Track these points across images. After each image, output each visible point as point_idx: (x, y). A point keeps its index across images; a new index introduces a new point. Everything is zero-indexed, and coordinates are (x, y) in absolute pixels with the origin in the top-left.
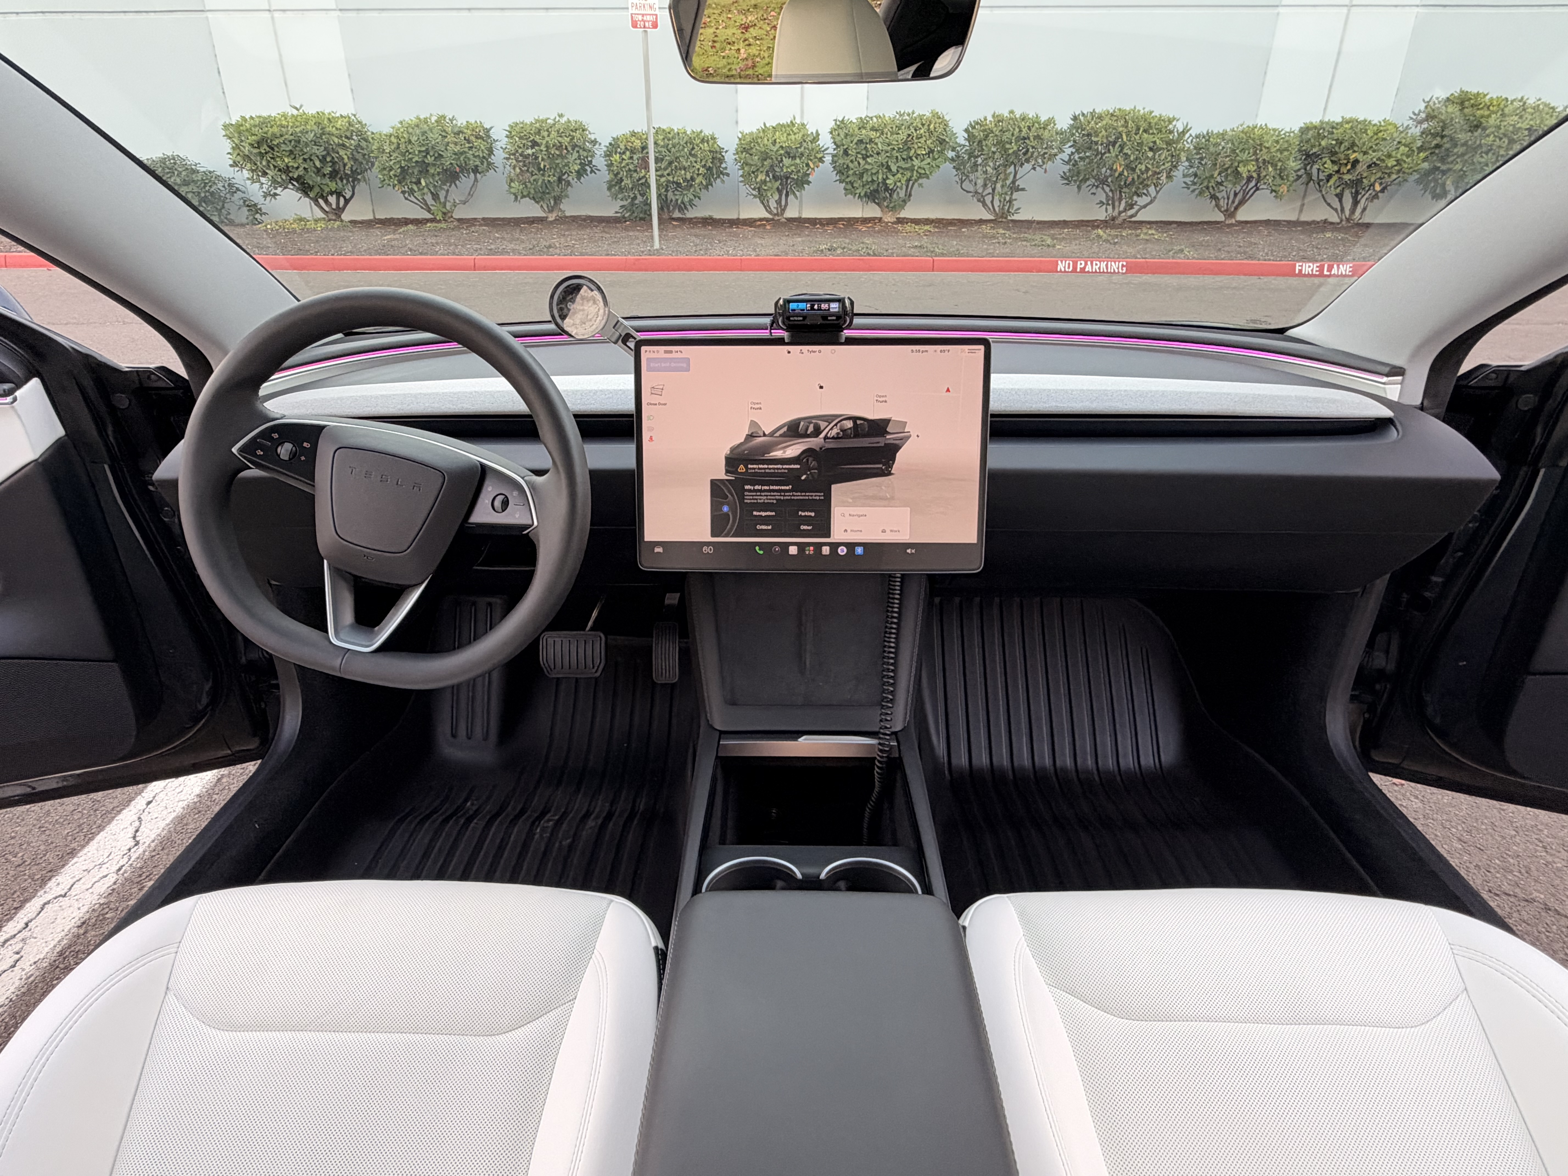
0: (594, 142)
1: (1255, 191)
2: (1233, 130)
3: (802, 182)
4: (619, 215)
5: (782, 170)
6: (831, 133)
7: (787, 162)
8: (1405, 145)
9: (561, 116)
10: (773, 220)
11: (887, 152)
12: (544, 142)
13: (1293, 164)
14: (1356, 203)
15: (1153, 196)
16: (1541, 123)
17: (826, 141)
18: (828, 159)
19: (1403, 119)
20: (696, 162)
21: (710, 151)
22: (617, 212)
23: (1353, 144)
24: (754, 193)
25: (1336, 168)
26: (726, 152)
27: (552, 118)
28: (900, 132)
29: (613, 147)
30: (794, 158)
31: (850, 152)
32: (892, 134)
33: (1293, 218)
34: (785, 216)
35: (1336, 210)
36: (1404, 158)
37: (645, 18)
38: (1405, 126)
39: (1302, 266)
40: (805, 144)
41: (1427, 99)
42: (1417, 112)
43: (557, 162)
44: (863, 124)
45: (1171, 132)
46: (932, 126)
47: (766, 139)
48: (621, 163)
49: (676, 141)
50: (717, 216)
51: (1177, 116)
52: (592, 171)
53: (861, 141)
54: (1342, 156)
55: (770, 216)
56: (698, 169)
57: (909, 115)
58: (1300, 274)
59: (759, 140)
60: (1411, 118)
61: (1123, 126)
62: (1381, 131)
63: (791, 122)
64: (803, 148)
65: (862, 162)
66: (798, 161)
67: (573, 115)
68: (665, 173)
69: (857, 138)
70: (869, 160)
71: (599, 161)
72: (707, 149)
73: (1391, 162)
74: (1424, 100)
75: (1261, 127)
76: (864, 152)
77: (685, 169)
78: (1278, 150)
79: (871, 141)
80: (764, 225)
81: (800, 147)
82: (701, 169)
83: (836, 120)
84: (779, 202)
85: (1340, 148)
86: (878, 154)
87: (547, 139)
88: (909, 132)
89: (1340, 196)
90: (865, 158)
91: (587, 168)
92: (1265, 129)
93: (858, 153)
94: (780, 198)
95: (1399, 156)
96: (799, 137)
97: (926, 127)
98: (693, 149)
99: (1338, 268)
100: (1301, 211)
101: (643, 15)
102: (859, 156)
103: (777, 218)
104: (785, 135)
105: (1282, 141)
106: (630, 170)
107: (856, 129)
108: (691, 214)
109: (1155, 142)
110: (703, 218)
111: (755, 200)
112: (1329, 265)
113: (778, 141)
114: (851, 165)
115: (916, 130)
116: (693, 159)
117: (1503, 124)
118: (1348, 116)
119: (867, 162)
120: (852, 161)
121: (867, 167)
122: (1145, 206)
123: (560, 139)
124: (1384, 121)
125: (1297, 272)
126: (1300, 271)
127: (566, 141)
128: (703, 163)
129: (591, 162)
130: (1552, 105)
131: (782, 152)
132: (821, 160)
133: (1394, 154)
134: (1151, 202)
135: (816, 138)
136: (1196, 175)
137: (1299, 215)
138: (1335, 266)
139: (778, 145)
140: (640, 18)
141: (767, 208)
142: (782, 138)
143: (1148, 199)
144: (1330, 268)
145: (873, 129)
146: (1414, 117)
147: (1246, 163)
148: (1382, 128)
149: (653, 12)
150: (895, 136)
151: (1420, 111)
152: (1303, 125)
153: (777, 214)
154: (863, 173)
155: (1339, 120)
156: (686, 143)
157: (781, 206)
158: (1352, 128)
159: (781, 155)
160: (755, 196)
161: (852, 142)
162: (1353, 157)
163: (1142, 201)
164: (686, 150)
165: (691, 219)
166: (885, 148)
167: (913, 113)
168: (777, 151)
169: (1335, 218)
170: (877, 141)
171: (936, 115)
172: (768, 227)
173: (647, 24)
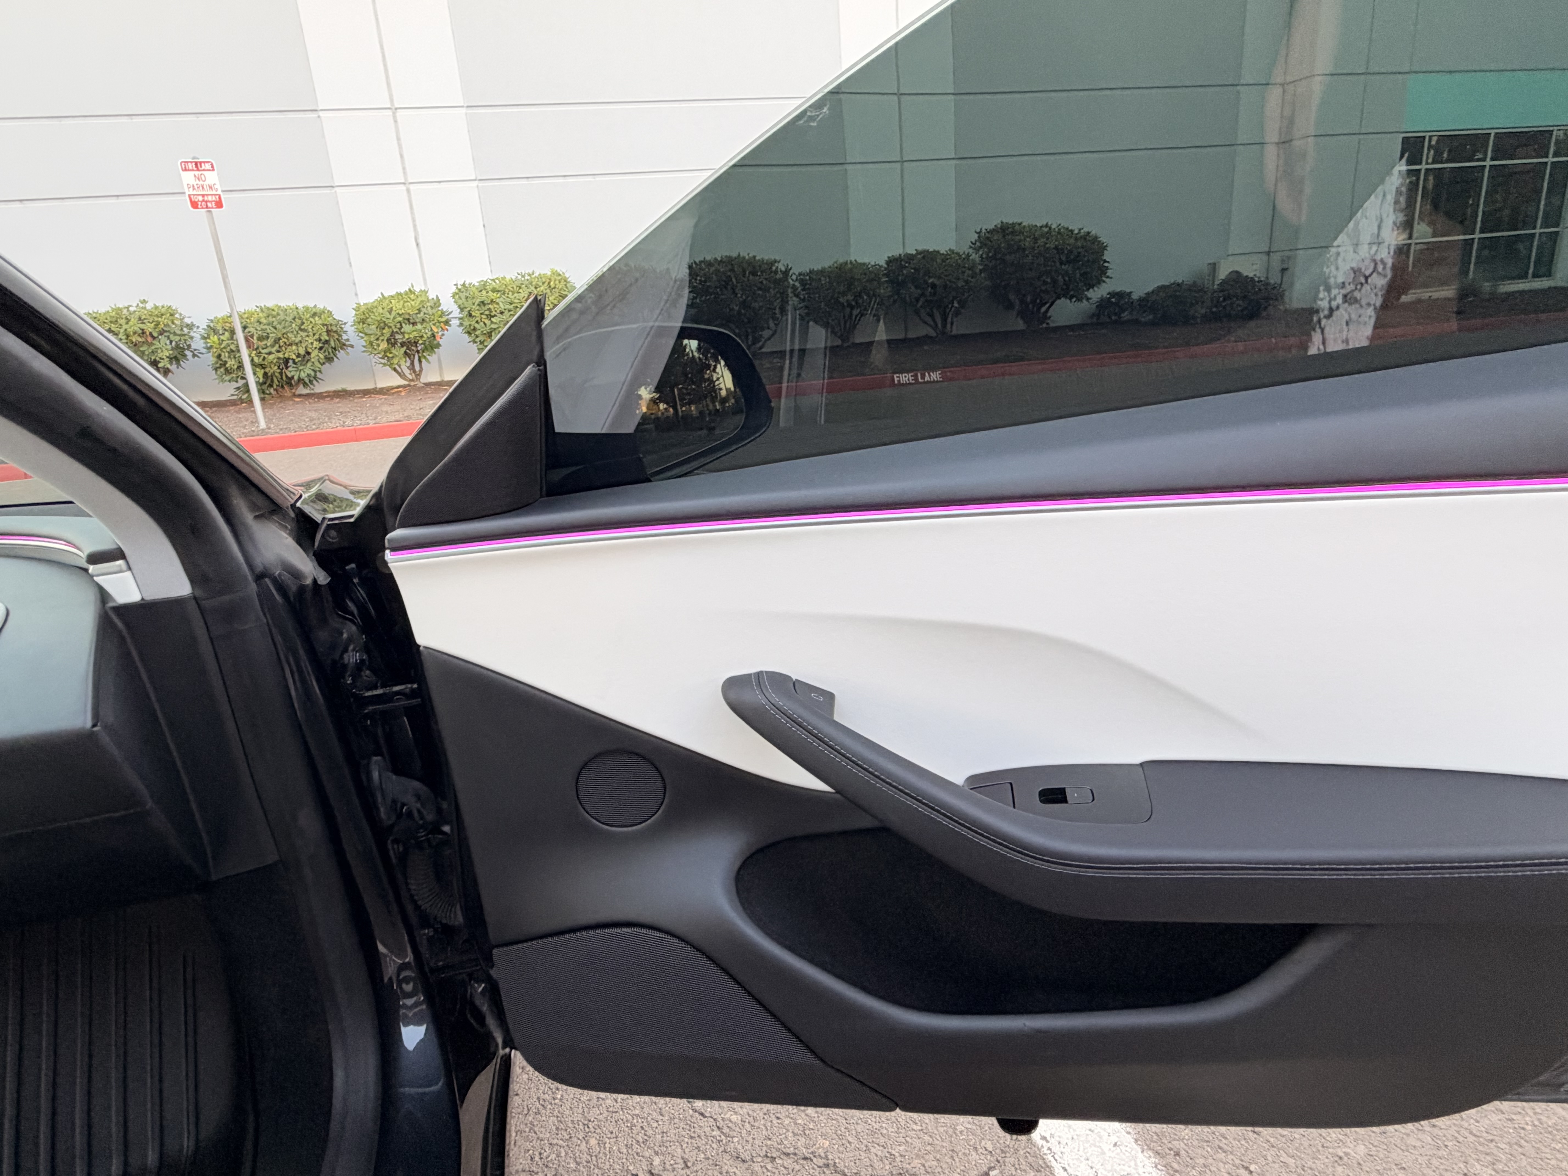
0: (190, 326)
1: (860, 318)
2: (830, 267)
3: (432, 345)
4: (235, 397)
5: (404, 337)
6: (453, 297)
7: (407, 328)
8: (969, 269)
9: (144, 302)
10: (409, 385)
11: (509, 311)
12: (122, 331)
13: (884, 291)
14: (944, 320)
15: (774, 329)
16: (1064, 242)
17: (449, 305)
18: (455, 322)
19: (964, 248)
20: (308, 336)
21: (324, 325)
22: (232, 395)
23: (928, 273)
24: (383, 361)
25: (919, 292)
26: (345, 324)
27: (135, 305)
28: (521, 291)
29: (212, 330)
30: (414, 324)
31: (473, 314)
32: (513, 293)
33: (901, 336)
34: (422, 380)
35: (931, 326)
36: (970, 279)
37: (206, 198)
38: (966, 253)
39: (899, 377)
40: (424, 310)
41: (978, 230)
42: (974, 242)
43: (141, 349)
44: (483, 286)
45: (776, 272)
46: (552, 283)
47: (380, 308)
48: (220, 344)
49: (282, 317)
50: (351, 387)
51: (778, 258)
52: (194, 356)
53: (483, 303)
54: (922, 281)
55: (406, 383)
56: (312, 343)
57: (529, 275)
58: (900, 384)
59: (374, 310)
60: (971, 247)
61: (730, 271)
62: (947, 259)
63: (410, 290)
64: (422, 314)
65: (488, 322)
66: (419, 326)
67: (156, 300)
68: (273, 350)
69: (479, 300)
70: (493, 319)
71: (198, 344)
72: (320, 322)
73: (961, 284)
74: (976, 232)
75: (851, 262)
76: (487, 313)
77: (297, 344)
78: (867, 281)
79: (492, 301)
80: (400, 392)
81: (419, 313)
82: (315, 343)
83: (456, 285)
84: (412, 367)
85: (919, 274)
86: (502, 313)
87: (125, 327)
88: (530, 291)
89: (931, 315)
90: (490, 317)
91: (187, 352)
92: (856, 265)
93: (482, 314)
94: (412, 363)
95: (966, 278)
96: (416, 304)
97: (546, 284)
98: (303, 323)
99: (930, 376)
100: (906, 329)
101: (203, 196)
102: (484, 316)
103: (412, 383)
104: (402, 302)
105: (870, 274)
106: (232, 351)
107: (477, 293)
108: (319, 388)
109: (761, 282)
110: (335, 391)
111: (384, 368)
112: (921, 374)
113: (394, 308)
114: (476, 325)
115: (536, 288)
116: (302, 333)
117: (1036, 245)
118: (920, 248)
119: (492, 322)
120: (477, 322)
121: (493, 326)
122: (769, 339)
123: (142, 326)
124: (950, 250)
125: (896, 382)
126: (899, 381)
127: (149, 327)
128: (317, 337)
129: (189, 346)
130: (1070, 228)
131: (400, 319)
132: (447, 323)
133: (961, 277)
134: (773, 335)
135: (437, 303)
136: (806, 307)
137: (906, 334)
138: (927, 374)
139: (394, 313)
140: (201, 198)
141: (402, 375)
142: (397, 306)
143: (771, 332)
144: (923, 377)
145: (494, 290)
146: (973, 246)
147: (844, 294)
148: (948, 257)
149: (214, 192)
150: (516, 295)
151: (976, 241)
152: (887, 259)
153: (412, 380)
154: (491, 332)
155: (914, 252)
156: (294, 319)
157: (414, 372)
158: (924, 257)
159: (400, 322)
160: (385, 365)
161: (474, 304)
162: (931, 281)
163: (766, 333)
164: (294, 325)
165: (321, 393)
166: (508, 307)
167: (533, 274)
168: (394, 318)
169: (932, 333)
170: (498, 300)
171: (555, 273)
172: (403, 394)
173: (209, 205)
